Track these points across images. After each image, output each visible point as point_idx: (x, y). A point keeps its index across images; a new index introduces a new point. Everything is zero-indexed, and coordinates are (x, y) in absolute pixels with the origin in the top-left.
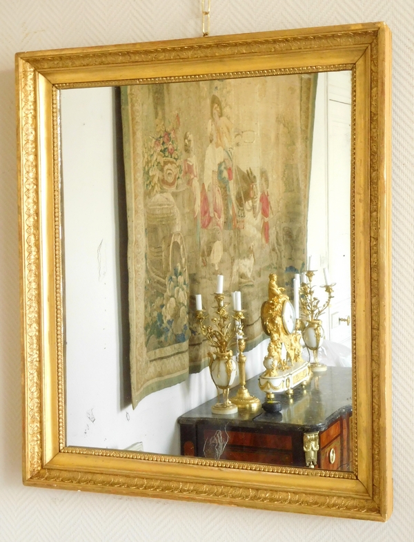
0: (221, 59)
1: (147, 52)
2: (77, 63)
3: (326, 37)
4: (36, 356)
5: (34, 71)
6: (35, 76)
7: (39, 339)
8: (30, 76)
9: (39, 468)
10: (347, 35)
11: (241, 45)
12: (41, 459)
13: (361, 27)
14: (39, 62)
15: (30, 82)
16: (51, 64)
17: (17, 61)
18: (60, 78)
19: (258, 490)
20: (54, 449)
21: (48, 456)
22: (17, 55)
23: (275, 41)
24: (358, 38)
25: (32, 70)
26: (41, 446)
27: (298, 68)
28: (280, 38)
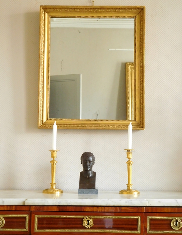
0: (101, 12)
1: (80, 9)
2: (58, 10)
3: (130, 9)
4: (42, 92)
5: (44, 12)
6: (44, 13)
7: (43, 87)
8: (43, 13)
9: (42, 124)
10: (135, 9)
11: (107, 9)
12: (43, 122)
13: (139, 7)
14: (46, 9)
15: (43, 14)
16: (50, 10)
17: (40, 8)
18: (52, 14)
19: (109, 125)
20: (46, 119)
21: (45, 120)
22: (41, 6)
23: (116, 9)
24: (138, 10)
25: (44, 11)
26: (43, 118)
27: (121, 16)
28: (118, 8)
